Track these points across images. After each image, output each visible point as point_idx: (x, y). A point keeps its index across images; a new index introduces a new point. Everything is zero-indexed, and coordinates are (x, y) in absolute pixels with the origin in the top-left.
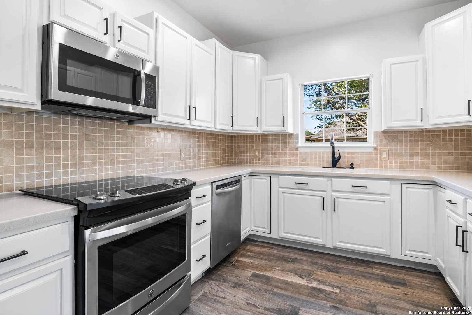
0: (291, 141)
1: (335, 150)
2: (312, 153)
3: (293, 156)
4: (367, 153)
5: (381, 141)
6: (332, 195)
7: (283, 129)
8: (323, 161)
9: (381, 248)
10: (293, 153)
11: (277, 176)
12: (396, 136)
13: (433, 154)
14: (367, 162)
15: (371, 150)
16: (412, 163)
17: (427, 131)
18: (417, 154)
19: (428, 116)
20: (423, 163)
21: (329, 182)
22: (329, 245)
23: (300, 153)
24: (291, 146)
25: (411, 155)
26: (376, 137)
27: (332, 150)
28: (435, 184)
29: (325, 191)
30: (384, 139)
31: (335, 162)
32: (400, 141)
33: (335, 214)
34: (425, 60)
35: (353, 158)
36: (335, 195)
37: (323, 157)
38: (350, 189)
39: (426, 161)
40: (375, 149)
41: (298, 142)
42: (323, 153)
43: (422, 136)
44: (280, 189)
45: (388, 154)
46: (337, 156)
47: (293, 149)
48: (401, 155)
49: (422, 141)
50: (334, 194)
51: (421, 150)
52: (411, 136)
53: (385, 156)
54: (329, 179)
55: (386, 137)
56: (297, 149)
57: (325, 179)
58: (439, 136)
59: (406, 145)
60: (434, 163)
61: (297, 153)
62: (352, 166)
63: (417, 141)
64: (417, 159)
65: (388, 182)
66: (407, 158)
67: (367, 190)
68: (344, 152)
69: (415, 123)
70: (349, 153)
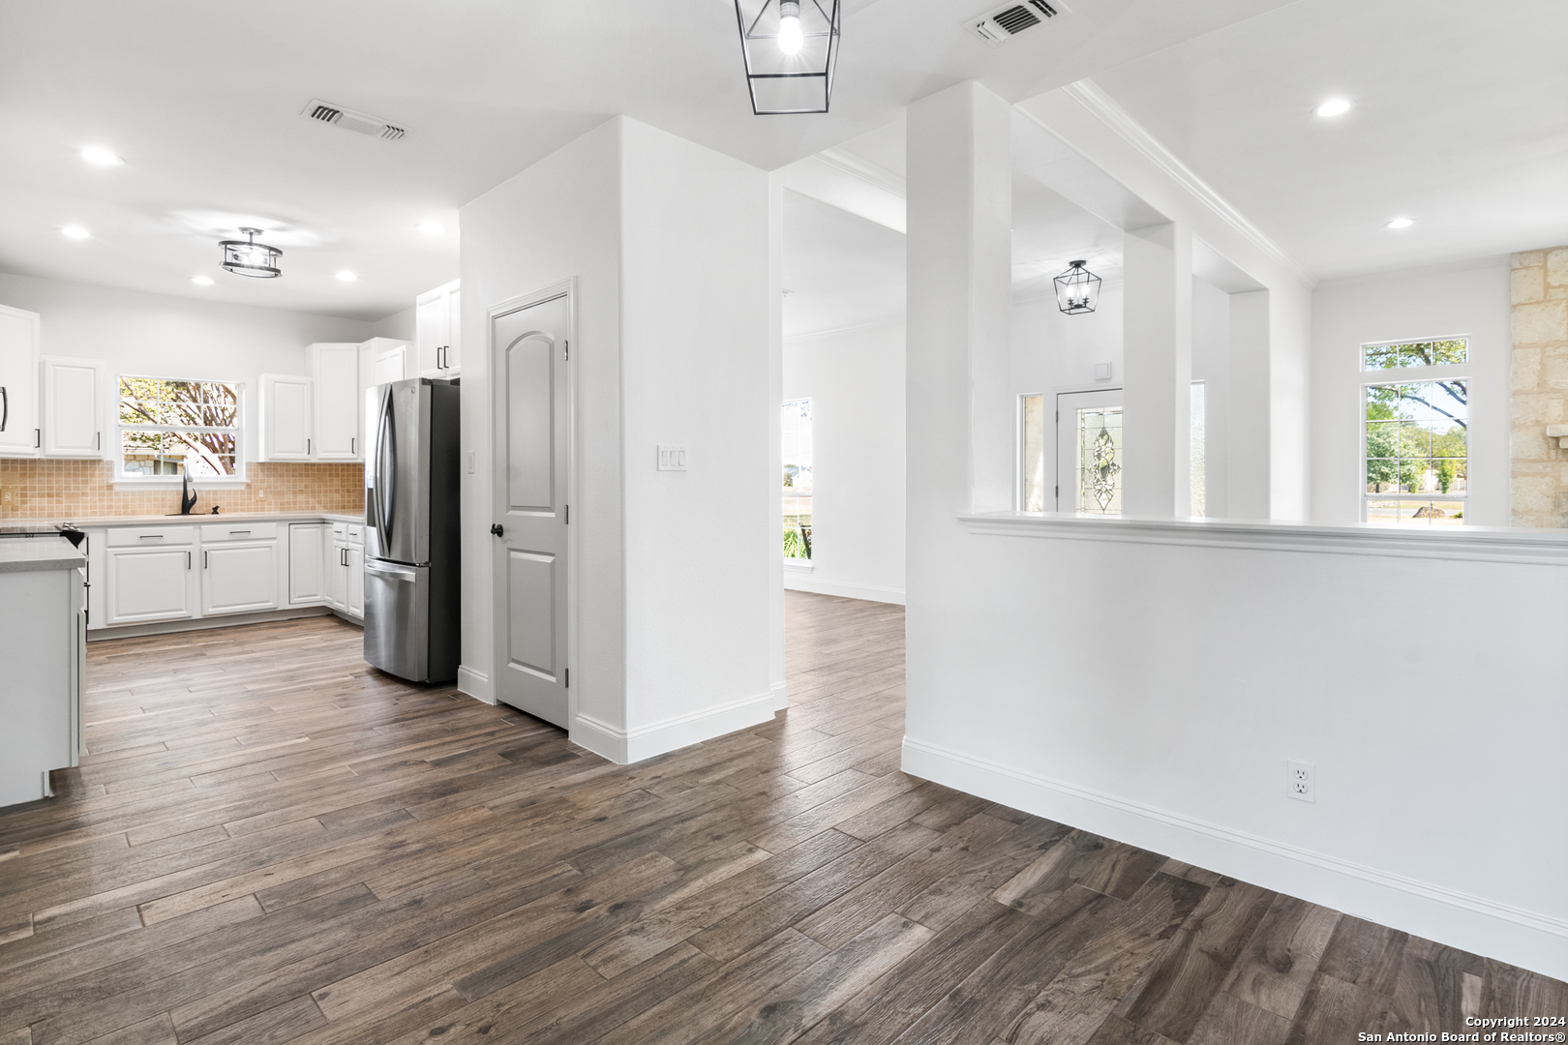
0: (97, 472)
1: (188, 489)
2: (141, 493)
3: (100, 500)
4: (236, 492)
5: (256, 475)
6: (201, 548)
7: (98, 453)
8: (164, 506)
9: (267, 602)
10: (102, 495)
11: (103, 530)
12: (276, 470)
13: (319, 492)
14: (236, 504)
15: (243, 488)
16: (295, 503)
17: (313, 465)
18: (301, 492)
19: (315, 449)
20: (308, 502)
21: (197, 531)
22: (197, 616)
23: (117, 494)
24: (97, 481)
25: (295, 493)
26: (249, 469)
27: (182, 489)
28: (323, 522)
29: (191, 544)
30: (260, 473)
31: (187, 506)
32: (281, 476)
33: (206, 573)
34: (312, 384)
35: (215, 499)
36: (206, 547)
37: (163, 500)
38: (227, 536)
39: (311, 500)
40: (248, 486)
41: (112, 475)
42: (165, 493)
43: (307, 470)
44: (109, 549)
45: (266, 493)
46: (190, 497)
47: (100, 488)
48: (282, 493)
49: (307, 476)
50: (204, 545)
51: (306, 487)
52: (294, 470)
53: (261, 495)
54: (197, 526)
55: (262, 471)
56: (110, 487)
57: (191, 527)
58: (325, 470)
59: (289, 481)
60: (319, 502)
61: (111, 495)
62: (215, 511)
63: (301, 475)
64: (301, 498)
65: (274, 524)
66: (289, 498)
67: (250, 536)
68: (200, 491)
69: (302, 457)
70: (208, 492)
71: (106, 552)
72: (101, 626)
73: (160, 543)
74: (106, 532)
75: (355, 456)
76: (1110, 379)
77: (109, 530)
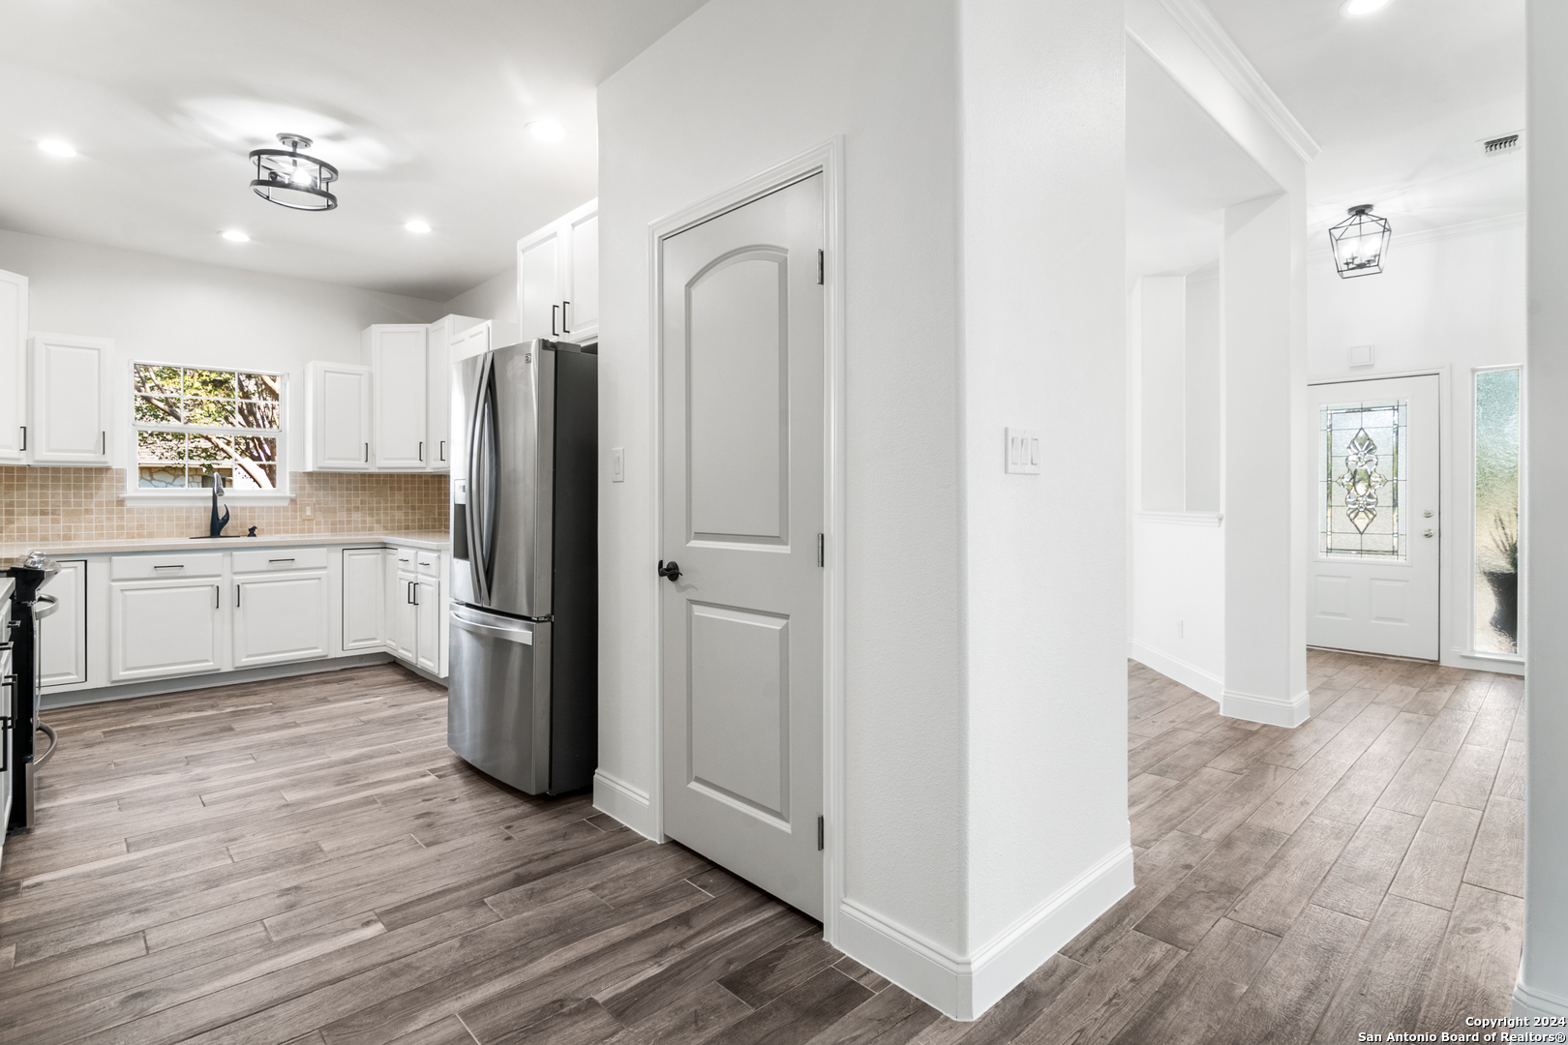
0: (104, 484)
1: (218, 505)
2: (161, 510)
3: (108, 519)
4: (277, 509)
5: (302, 488)
6: (232, 581)
7: (103, 459)
8: (188, 526)
9: (315, 648)
10: (111, 512)
11: (106, 558)
12: (326, 481)
13: (378, 509)
14: (278, 524)
15: (286, 503)
16: (349, 522)
17: (371, 475)
18: (357, 509)
19: (374, 455)
20: (364, 522)
21: (228, 559)
22: (227, 668)
23: (130, 511)
24: (104, 495)
25: (349, 510)
26: (293, 481)
27: (211, 505)
28: (384, 546)
29: (219, 576)
30: (307, 485)
31: (217, 526)
32: (333, 489)
33: (238, 612)
34: (371, 376)
35: (252, 518)
36: (238, 579)
37: (188, 518)
38: (266, 566)
39: (368, 519)
40: (293, 501)
41: (123, 487)
42: (189, 510)
43: (363, 482)
44: (113, 584)
45: (314, 510)
46: (221, 514)
47: (109, 503)
48: (333, 511)
49: (364, 489)
50: (236, 578)
51: (362, 502)
52: (349, 482)
53: (308, 512)
54: (228, 553)
55: (310, 482)
56: (121, 502)
57: (219, 554)
58: (385, 482)
59: (341, 496)
60: (378, 522)
61: (121, 512)
62: (252, 532)
63: (356, 489)
64: (356, 516)
65: (324, 550)
66: (342, 516)
67: (293, 565)
68: (233, 508)
69: (357, 464)
70: (243, 509)
71: (110, 587)
72: (104, 683)
73: (180, 575)
74: (110, 560)
75: (422, 464)
76: (1372, 365)
77: (114, 558)
